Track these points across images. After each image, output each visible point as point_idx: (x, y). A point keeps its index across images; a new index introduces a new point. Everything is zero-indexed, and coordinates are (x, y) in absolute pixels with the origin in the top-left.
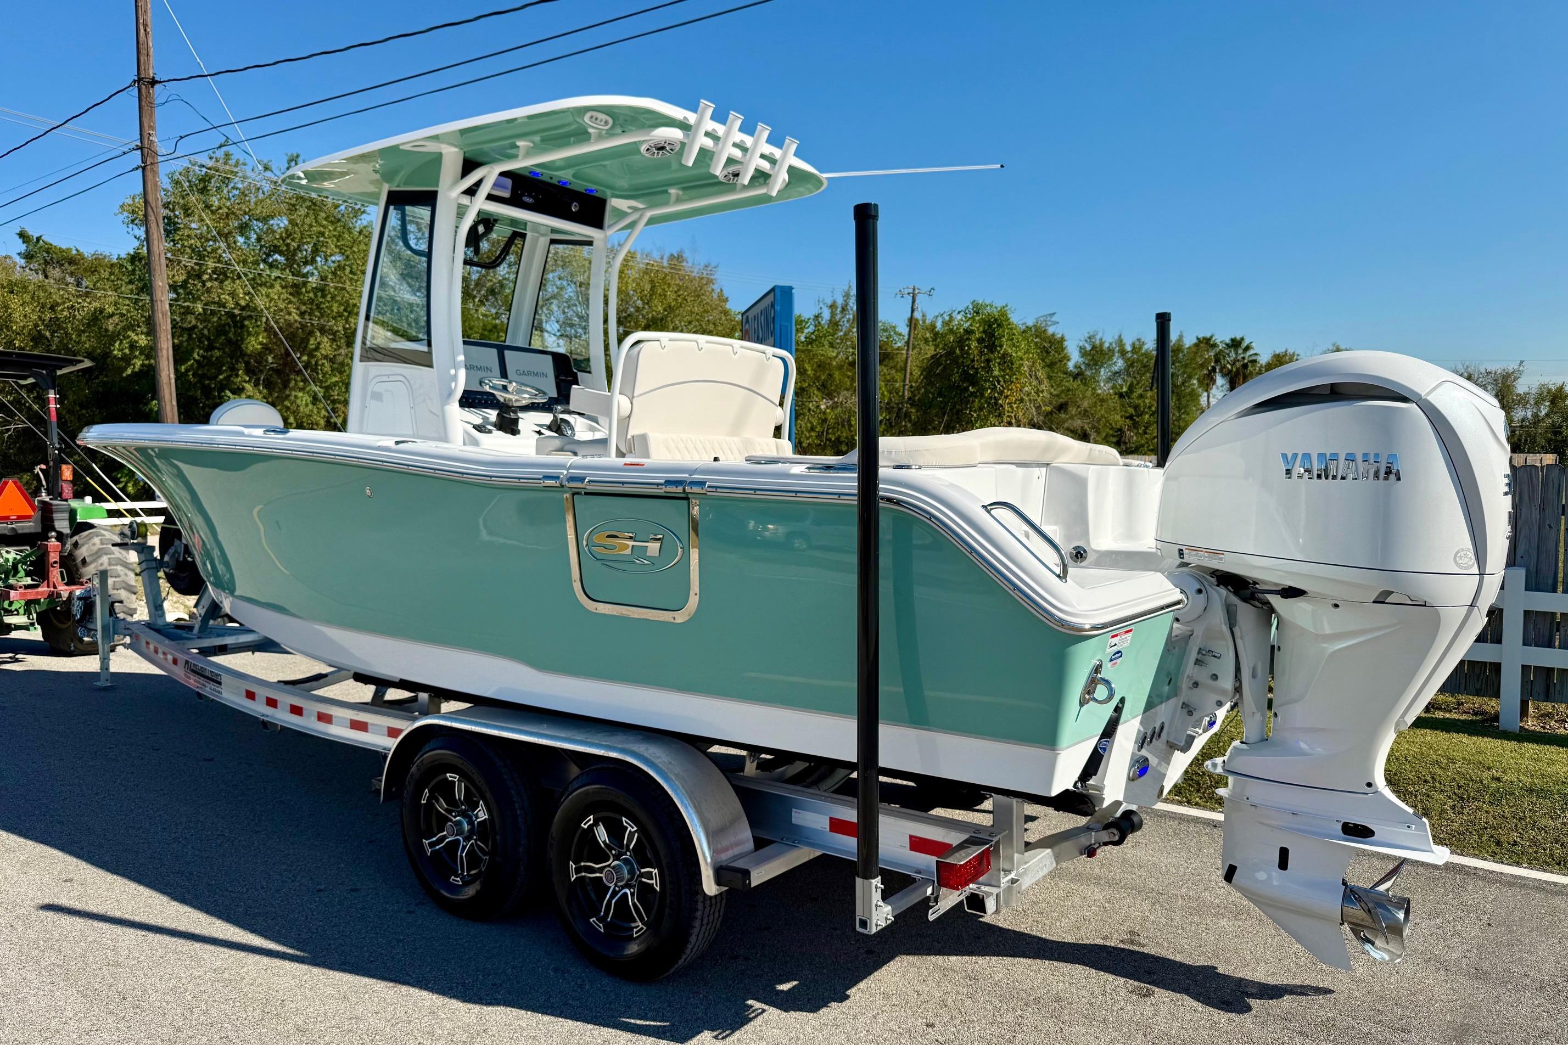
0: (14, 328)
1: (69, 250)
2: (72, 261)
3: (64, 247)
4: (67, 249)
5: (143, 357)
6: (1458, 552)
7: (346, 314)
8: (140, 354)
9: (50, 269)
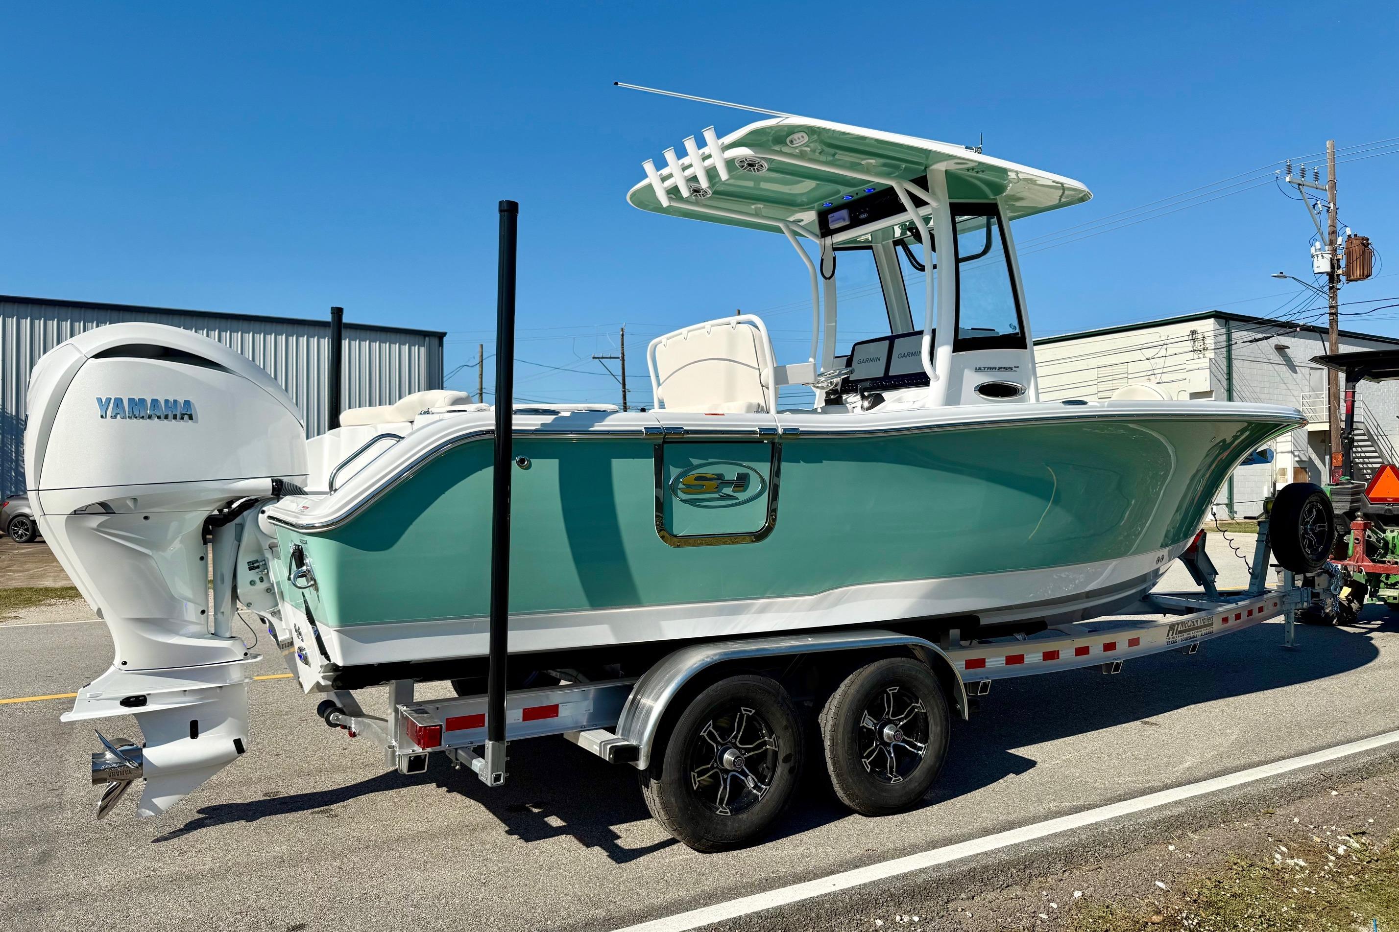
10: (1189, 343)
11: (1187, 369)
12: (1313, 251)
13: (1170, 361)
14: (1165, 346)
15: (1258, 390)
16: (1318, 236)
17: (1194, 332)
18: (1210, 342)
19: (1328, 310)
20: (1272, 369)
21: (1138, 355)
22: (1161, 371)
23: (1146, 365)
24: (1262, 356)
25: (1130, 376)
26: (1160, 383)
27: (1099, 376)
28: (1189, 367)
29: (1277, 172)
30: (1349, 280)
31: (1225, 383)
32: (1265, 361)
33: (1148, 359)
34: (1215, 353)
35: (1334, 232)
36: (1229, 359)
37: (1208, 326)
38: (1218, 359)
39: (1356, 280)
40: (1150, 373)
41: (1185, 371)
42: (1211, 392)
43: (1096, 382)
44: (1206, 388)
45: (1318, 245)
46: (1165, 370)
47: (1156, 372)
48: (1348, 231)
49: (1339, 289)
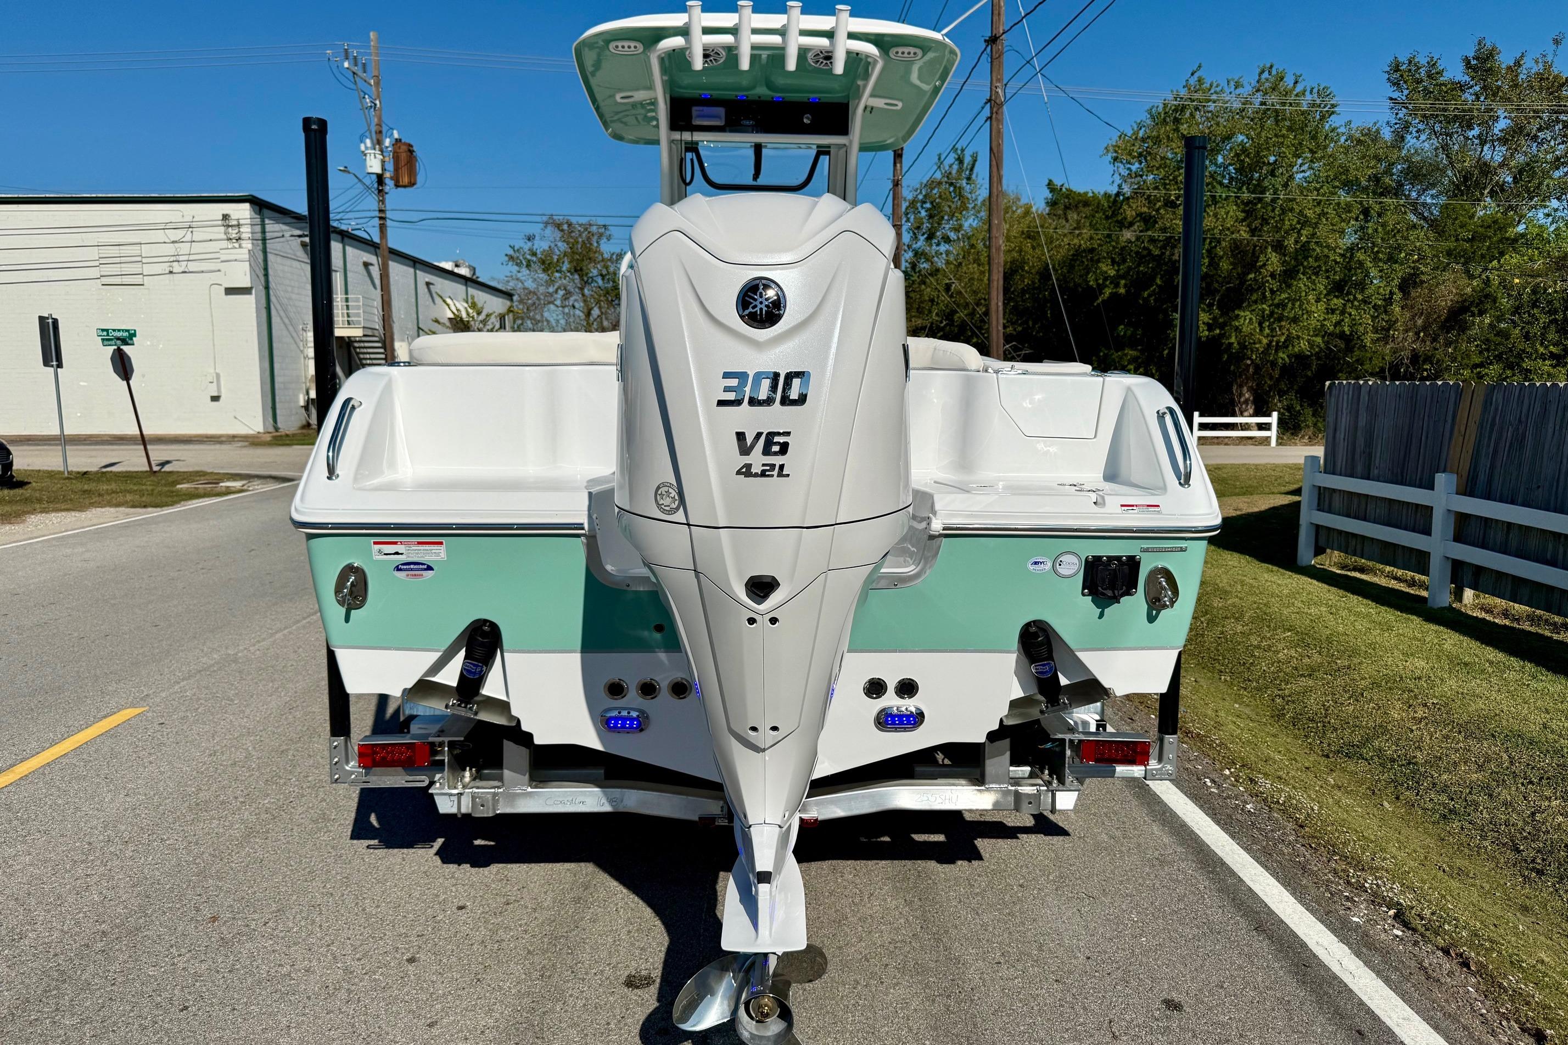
0: (1026, 268)
1: (1086, 193)
2: (1086, 203)
3: (1082, 191)
4: (1084, 193)
5: (1112, 286)
6: (658, 488)
7: (1299, 226)
8: (1111, 283)
9: (1069, 212)
10: (222, 229)
11: (222, 259)
12: (362, 147)
13: (197, 248)
14: (191, 229)
15: (289, 289)
16: (367, 134)
17: (226, 217)
18: (246, 231)
19: (377, 214)
20: (299, 267)
21: (160, 236)
22: (186, 258)
23: (170, 249)
24: (290, 251)
25: (144, 260)
26: (185, 272)
27: (101, 256)
28: (224, 258)
29: (328, 52)
30: (397, 186)
31: (262, 279)
32: (293, 257)
33: (173, 242)
34: (253, 244)
35: (380, 132)
36: (265, 252)
37: (243, 212)
38: (255, 251)
39: (405, 187)
40: (172, 259)
41: (219, 260)
42: (251, 288)
43: (97, 263)
44: (246, 283)
45: (368, 142)
46: (192, 257)
47: (181, 258)
48: (396, 135)
49: (386, 193)
